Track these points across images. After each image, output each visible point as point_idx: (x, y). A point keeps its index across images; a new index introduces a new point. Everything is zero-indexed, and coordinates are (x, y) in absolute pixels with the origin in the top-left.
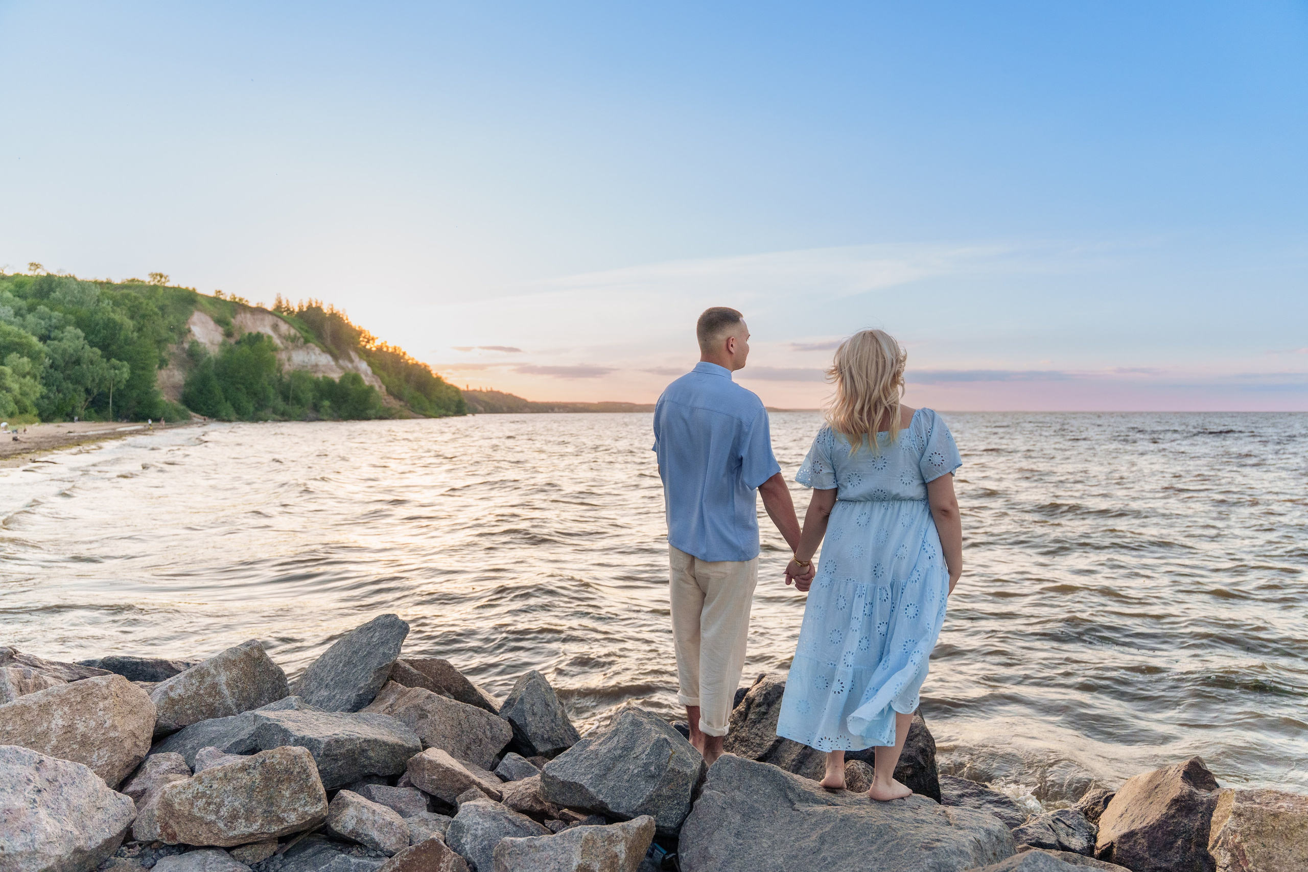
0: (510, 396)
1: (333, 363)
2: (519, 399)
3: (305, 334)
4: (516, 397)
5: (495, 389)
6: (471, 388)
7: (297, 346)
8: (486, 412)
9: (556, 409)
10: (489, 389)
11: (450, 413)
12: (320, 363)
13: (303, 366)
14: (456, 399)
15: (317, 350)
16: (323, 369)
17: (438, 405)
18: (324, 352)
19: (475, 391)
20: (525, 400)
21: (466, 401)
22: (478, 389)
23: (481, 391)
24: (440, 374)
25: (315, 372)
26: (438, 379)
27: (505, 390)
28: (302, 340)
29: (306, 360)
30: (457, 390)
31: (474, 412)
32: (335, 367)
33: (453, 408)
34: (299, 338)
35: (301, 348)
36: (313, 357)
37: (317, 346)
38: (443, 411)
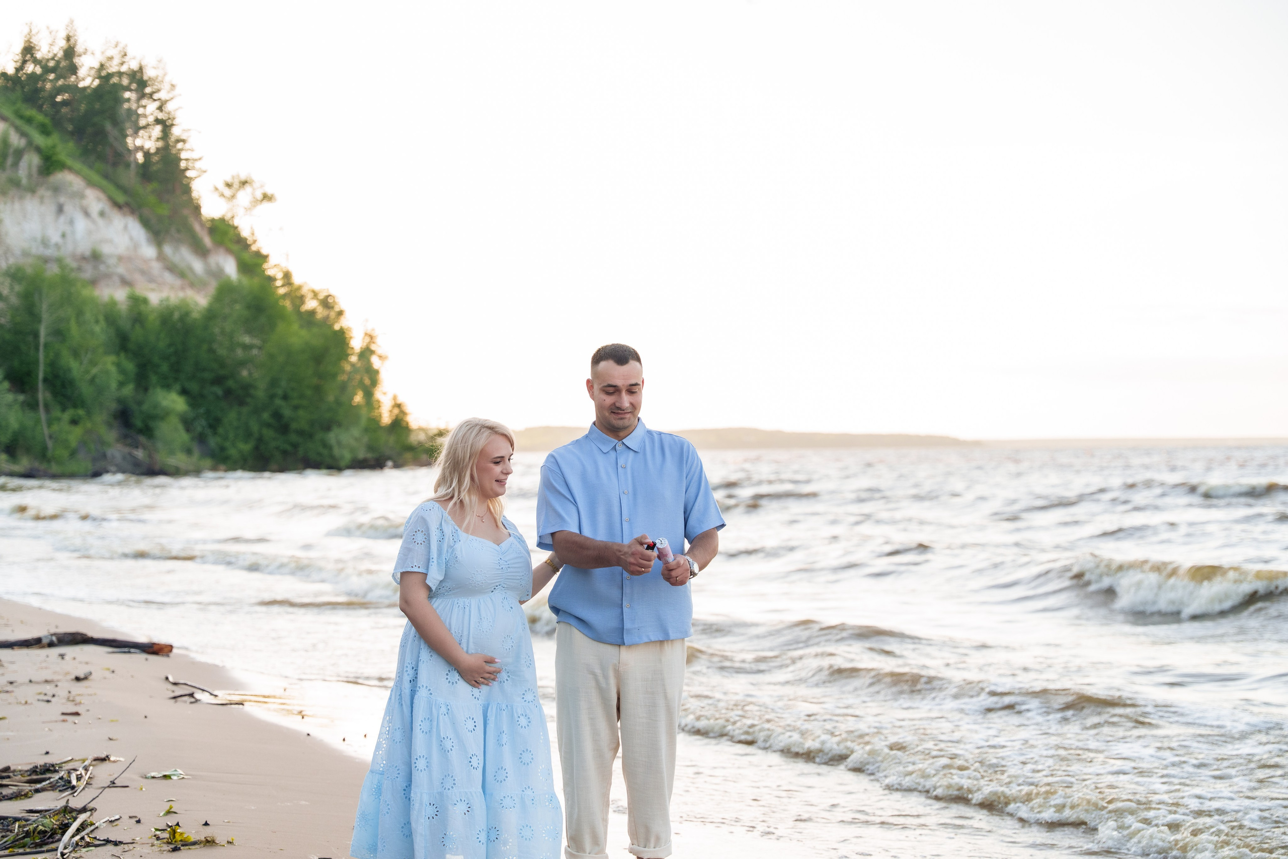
1: (149, 251)
3: (39, 139)
7: (15, 183)
12: (106, 249)
13: (46, 260)
15: (95, 200)
16: (121, 270)
18: (118, 206)
25: (94, 282)
28: (32, 160)
29: (55, 238)
32: (156, 267)
34: (19, 154)
35: (32, 190)
36: (81, 224)
37: (91, 184)
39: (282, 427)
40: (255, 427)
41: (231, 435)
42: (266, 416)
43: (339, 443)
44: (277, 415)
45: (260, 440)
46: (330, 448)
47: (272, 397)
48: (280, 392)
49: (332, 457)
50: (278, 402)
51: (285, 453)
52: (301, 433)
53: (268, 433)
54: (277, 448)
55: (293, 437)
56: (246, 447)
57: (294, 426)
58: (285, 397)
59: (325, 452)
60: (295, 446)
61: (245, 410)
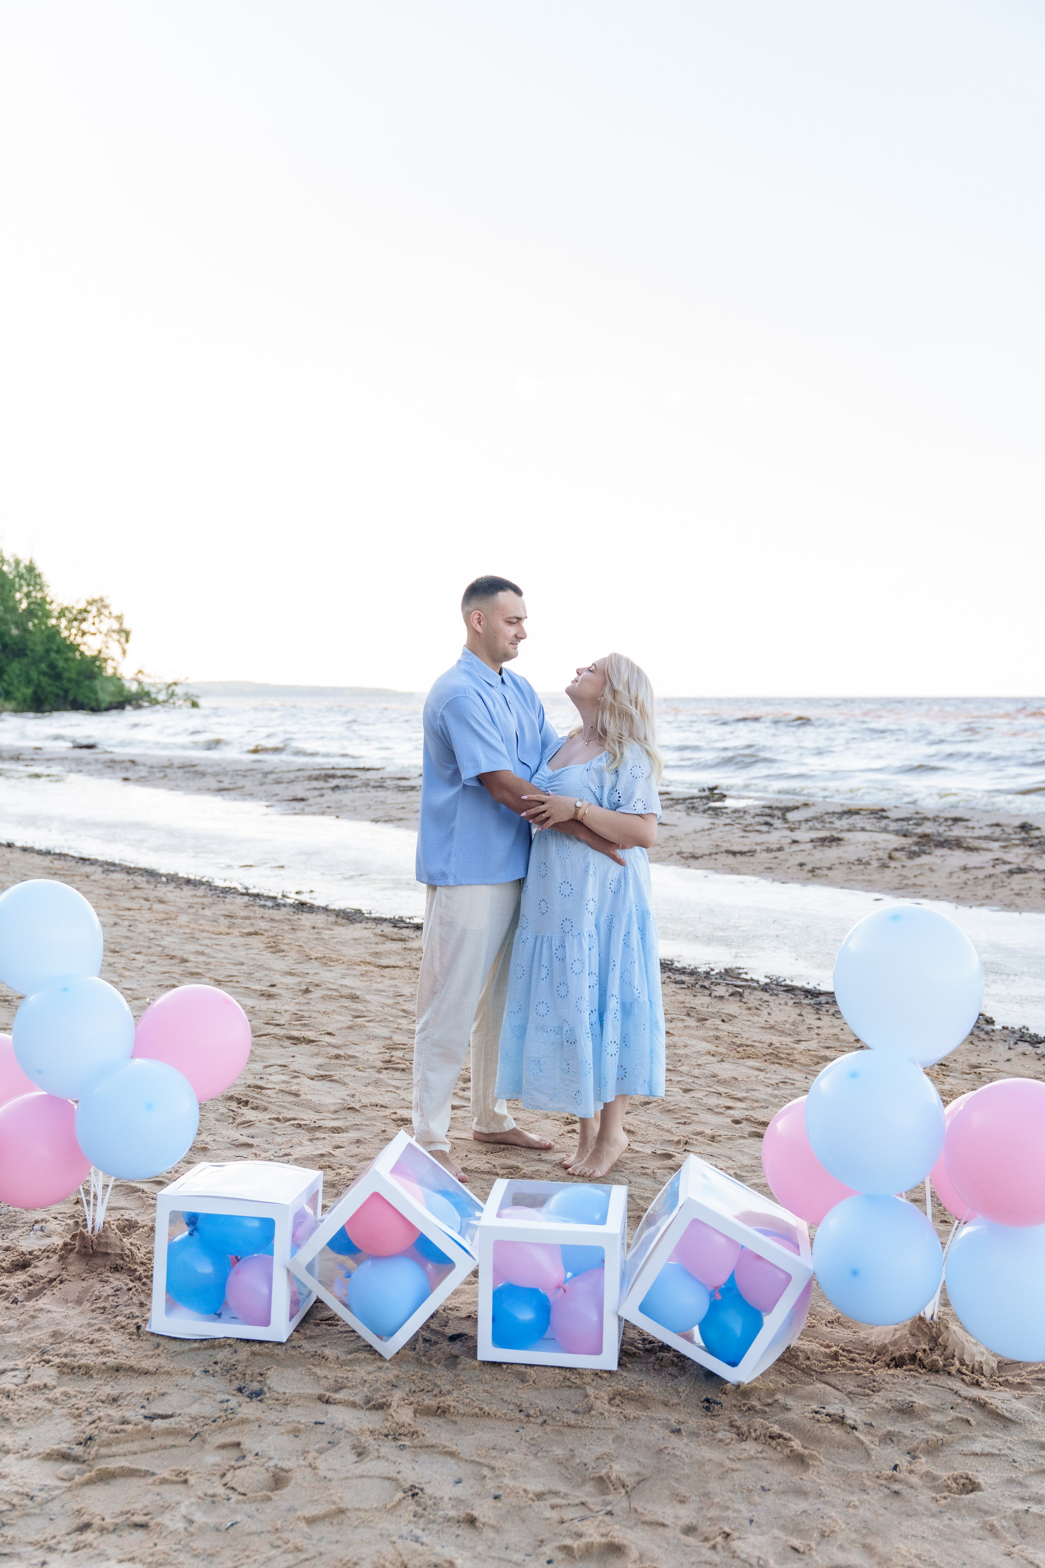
39: (55, 674)
40: (34, 675)
41: (16, 682)
42: (43, 666)
43: (102, 689)
44: (52, 666)
45: (39, 686)
46: (96, 692)
47: (48, 651)
48: (55, 647)
49: (97, 700)
50: (53, 655)
51: (57, 696)
52: (70, 680)
53: (44, 681)
54: (51, 693)
55: (66, 684)
56: (29, 691)
57: (66, 675)
58: (58, 652)
59: (92, 696)
60: (66, 691)
61: (25, 661)
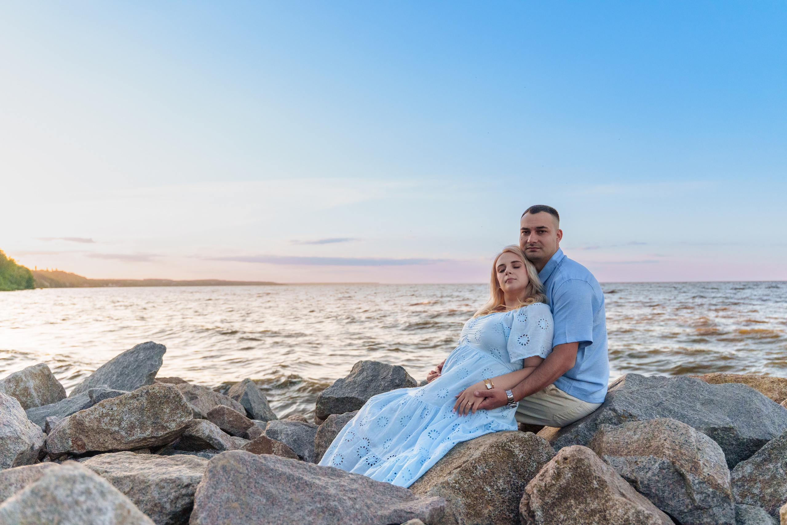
0: (72, 275)
2: (80, 277)
4: (77, 276)
5: (60, 269)
6: (39, 269)
8: (51, 287)
9: (110, 285)
10: (54, 270)
11: (22, 287)
14: (27, 276)
17: (10, 281)
19: (42, 271)
20: (84, 278)
21: (34, 278)
22: (45, 269)
23: (47, 271)
24: (13, 257)
26: (11, 262)
27: (68, 271)
30: (27, 271)
31: (42, 286)
33: (24, 283)
38: (15, 286)
